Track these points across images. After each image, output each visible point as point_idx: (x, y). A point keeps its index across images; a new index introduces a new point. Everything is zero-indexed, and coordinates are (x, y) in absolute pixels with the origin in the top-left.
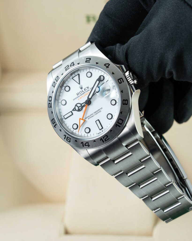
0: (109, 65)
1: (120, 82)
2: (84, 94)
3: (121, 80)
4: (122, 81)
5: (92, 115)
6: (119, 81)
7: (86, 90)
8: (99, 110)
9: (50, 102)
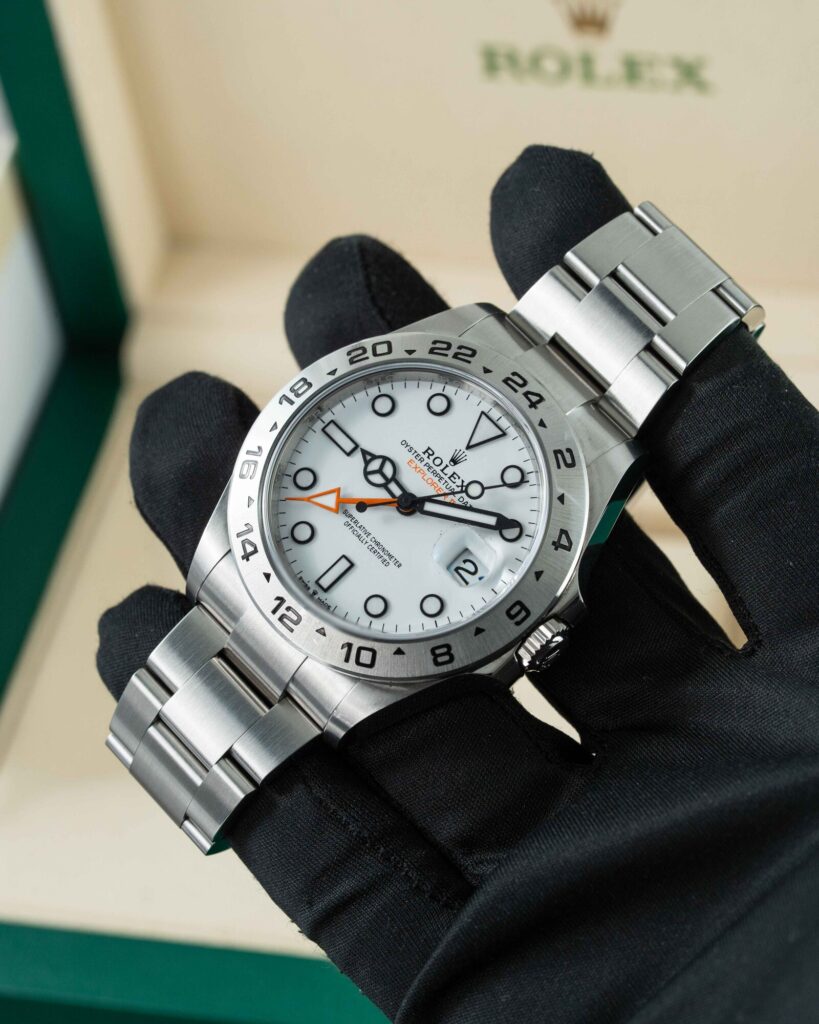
0: (568, 548)
1: (513, 612)
2: (433, 478)
3: (523, 614)
4: (519, 618)
5: (363, 534)
6: (518, 608)
7: (451, 484)
8: (389, 555)
9: (369, 353)
